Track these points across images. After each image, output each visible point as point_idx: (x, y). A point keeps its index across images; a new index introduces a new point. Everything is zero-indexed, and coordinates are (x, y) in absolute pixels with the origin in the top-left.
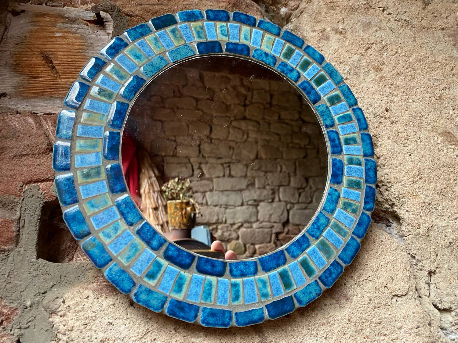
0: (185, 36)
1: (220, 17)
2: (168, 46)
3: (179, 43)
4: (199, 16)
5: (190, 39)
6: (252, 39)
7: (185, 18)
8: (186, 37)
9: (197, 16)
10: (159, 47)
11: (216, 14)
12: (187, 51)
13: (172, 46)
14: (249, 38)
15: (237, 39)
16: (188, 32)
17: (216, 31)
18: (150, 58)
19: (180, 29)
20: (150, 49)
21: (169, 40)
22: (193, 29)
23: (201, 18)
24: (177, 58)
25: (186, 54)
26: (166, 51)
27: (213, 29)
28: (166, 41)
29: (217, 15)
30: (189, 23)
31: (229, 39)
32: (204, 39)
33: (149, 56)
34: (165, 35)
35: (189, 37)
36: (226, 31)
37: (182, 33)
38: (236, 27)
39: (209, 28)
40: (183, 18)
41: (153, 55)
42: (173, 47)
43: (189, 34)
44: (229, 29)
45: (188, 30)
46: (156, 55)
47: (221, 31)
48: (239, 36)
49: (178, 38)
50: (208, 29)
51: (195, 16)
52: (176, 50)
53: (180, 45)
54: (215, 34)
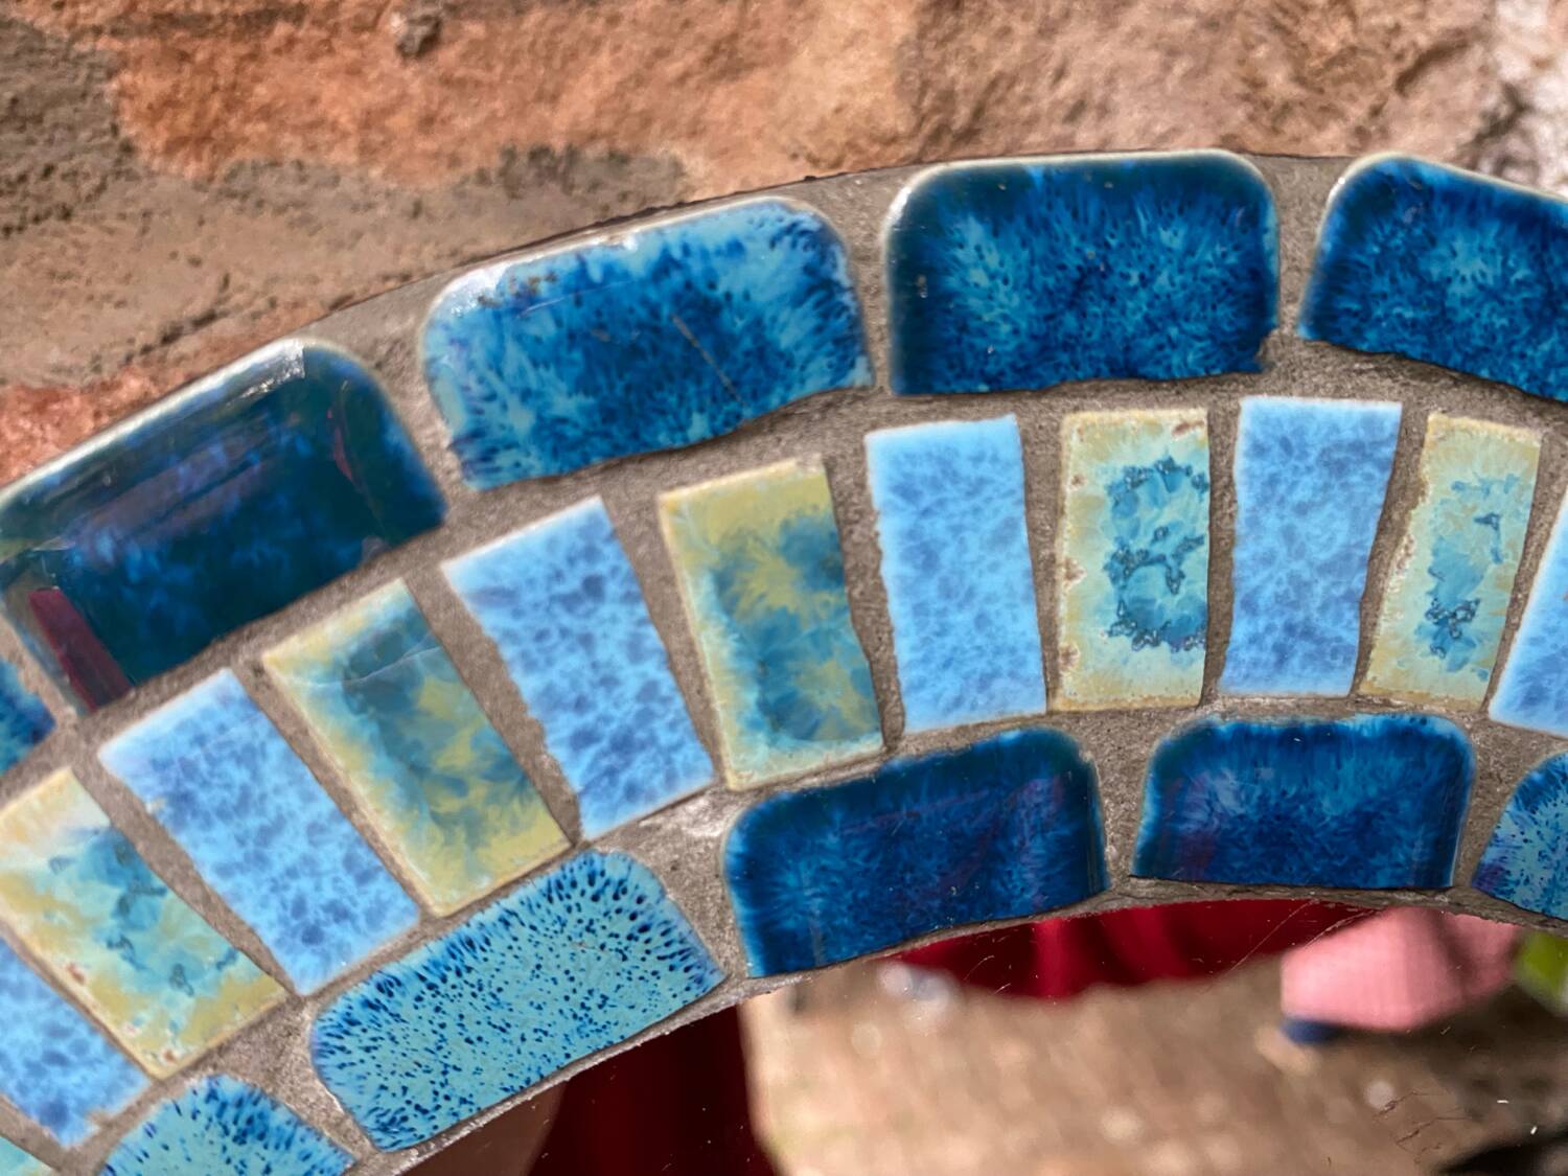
0: (564, 724)
1: (1136, 310)
2: (312, 936)
3: (472, 871)
4: (792, 331)
5: (639, 768)
6: (1531, 620)
7: (566, 404)
8: (582, 739)
9: (763, 352)
10: (179, 976)
11: (1077, 251)
12: (599, 973)
13: (375, 916)
14: (1484, 623)
15: (1324, 653)
16: (609, 650)
17: (1044, 572)
18: (72, 1138)
19: (491, 621)
20: (63, 1016)
21: (315, 830)
22: (695, 596)
23: (816, 378)
24: (460, 1084)
25: (582, 1015)
26: (297, 1003)
27: (1001, 538)
28: (288, 850)
29: (1084, 285)
30: (635, 482)
31: (1213, 670)
32: (848, 734)
33: (56, 1114)
34: (249, 756)
35: (624, 745)
36: (1196, 563)
37: (528, 685)
38: (1340, 458)
39: (937, 527)
40: (521, 421)
41: (111, 1090)
42: (394, 930)
43: (631, 682)
44: (1244, 496)
45: (615, 622)
46: (161, 1085)
47: (1124, 565)
48: (1368, 602)
49: (457, 785)
50: (925, 556)
51: (724, 345)
52: (431, 982)
53: (485, 885)
54: (1024, 625)
